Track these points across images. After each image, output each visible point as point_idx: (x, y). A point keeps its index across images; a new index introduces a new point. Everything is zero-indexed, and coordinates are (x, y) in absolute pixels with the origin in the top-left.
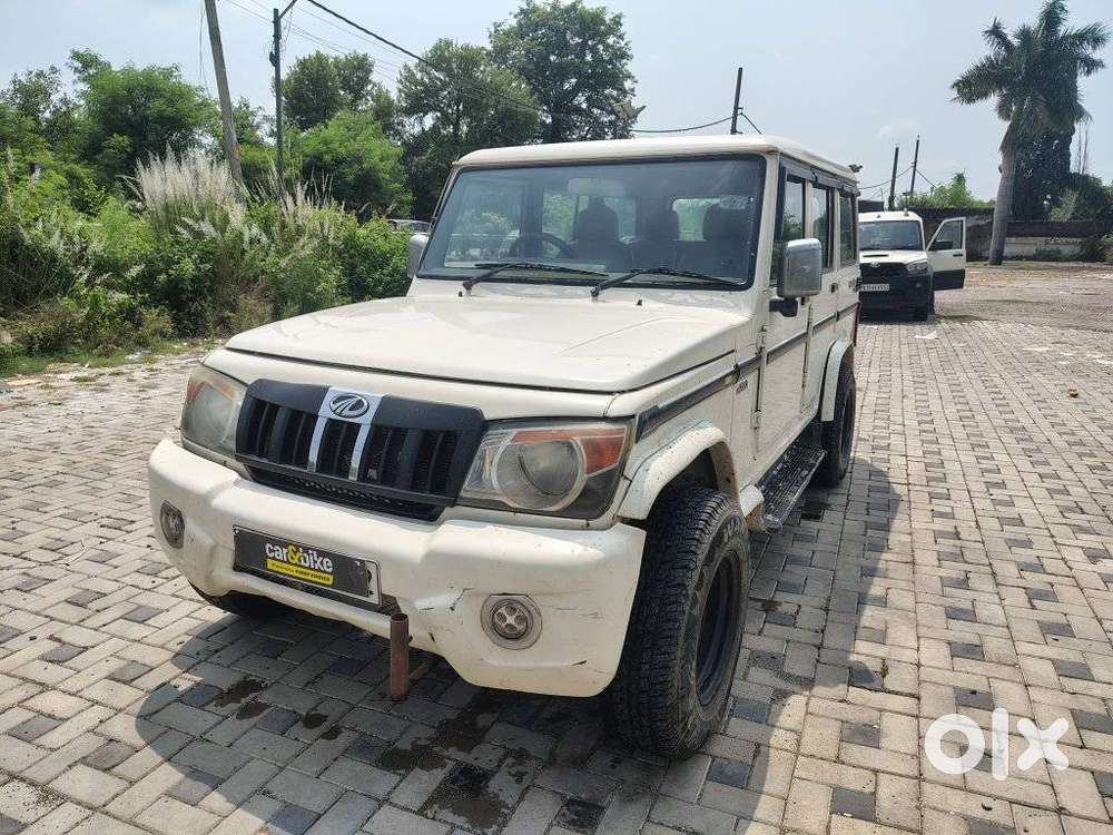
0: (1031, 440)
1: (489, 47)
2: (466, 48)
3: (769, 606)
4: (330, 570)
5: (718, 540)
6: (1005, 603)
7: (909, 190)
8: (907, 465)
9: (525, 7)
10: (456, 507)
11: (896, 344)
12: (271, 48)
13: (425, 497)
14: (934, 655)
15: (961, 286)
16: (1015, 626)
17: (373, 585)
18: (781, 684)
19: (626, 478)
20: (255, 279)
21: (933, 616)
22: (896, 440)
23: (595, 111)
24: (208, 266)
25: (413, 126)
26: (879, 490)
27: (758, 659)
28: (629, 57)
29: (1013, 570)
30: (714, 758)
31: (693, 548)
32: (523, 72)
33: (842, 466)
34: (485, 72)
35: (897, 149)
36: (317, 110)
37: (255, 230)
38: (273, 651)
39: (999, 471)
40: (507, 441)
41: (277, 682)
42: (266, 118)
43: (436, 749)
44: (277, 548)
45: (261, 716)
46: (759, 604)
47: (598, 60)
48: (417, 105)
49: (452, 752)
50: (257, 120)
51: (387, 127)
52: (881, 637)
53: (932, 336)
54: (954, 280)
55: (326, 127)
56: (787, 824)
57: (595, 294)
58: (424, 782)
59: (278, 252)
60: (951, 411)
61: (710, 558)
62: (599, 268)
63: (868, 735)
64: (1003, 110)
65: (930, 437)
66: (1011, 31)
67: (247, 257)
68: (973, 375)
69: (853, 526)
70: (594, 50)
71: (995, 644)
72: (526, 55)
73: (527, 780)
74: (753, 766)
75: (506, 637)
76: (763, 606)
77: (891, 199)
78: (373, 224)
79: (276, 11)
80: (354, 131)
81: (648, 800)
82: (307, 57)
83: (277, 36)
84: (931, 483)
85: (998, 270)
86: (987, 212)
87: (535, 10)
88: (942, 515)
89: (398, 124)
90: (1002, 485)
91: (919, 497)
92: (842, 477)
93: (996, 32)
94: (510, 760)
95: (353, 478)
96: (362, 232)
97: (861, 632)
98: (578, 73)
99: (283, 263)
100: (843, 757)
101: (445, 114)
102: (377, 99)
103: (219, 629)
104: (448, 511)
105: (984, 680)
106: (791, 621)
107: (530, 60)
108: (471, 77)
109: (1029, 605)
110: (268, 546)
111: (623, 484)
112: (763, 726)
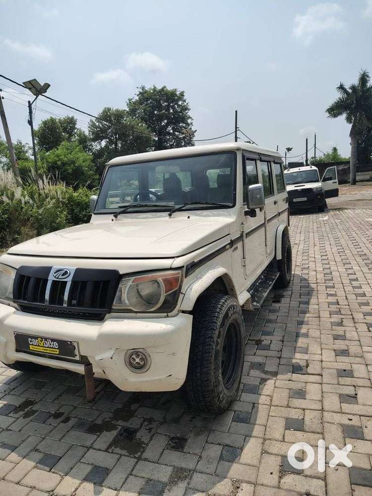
0: (368, 259)
1: (127, 109)
2: (117, 111)
3: (258, 342)
4: (57, 347)
5: (226, 316)
6: (358, 330)
7: (314, 156)
8: (316, 275)
9: (142, 91)
10: (111, 314)
11: (311, 223)
12: (28, 118)
13: (98, 310)
14: (328, 356)
15: (337, 195)
16: (362, 340)
17: (76, 352)
18: (264, 376)
19: (182, 293)
20: (28, 219)
21: (327, 339)
22: (312, 265)
23: (177, 133)
24: (6, 216)
25: (97, 146)
26: (304, 287)
27: (253, 366)
28: (189, 109)
29: (361, 316)
30: (235, 411)
31: (215, 321)
32: (143, 119)
33: (288, 278)
34: (126, 120)
35: (307, 139)
36: (53, 142)
37: (27, 198)
38: (39, 386)
39: (355, 274)
40: (130, 283)
41: (41, 400)
42: (30, 148)
43: (113, 422)
44: (33, 340)
45: (34, 416)
46: (254, 342)
47: (175, 112)
48: (97, 137)
49: (120, 423)
50: (26, 149)
51: (85, 147)
52: (306, 351)
53: (326, 218)
54: (334, 193)
55: (57, 149)
56: (266, 437)
57: (170, 215)
58: (108, 437)
59: (38, 207)
60: (335, 249)
61: (223, 324)
62: (171, 204)
63: (301, 394)
64: (349, 120)
65: (326, 262)
66: (347, 87)
67: (24, 210)
68: (344, 233)
69: (294, 304)
70: (173, 107)
71: (354, 349)
72: (144, 112)
73: (153, 431)
74: (251, 413)
75: (136, 368)
76: (256, 342)
77: (307, 161)
78: (80, 190)
79: (29, 102)
80: (70, 150)
81: (207, 433)
82: (46, 120)
83: (31, 112)
84: (327, 282)
85: (354, 187)
86: (348, 162)
87: (146, 92)
88: (332, 295)
89: (90, 146)
90: (357, 280)
91: (322, 288)
92: (289, 283)
93: (341, 87)
94: (146, 423)
95: (65, 305)
96: (75, 194)
97: (297, 349)
98: (167, 118)
99: (40, 211)
100: (290, 405)
101: (110, 140)
102: (79, 135)
103: (15, 379)
104: (107, 316)
105: (350, 365)
106: (267, 348)
107: (146, 114)
108: (120, 123)
109: (368, 330)
110: (29, 339)
111: (181, 296)
112: (256, 395)
